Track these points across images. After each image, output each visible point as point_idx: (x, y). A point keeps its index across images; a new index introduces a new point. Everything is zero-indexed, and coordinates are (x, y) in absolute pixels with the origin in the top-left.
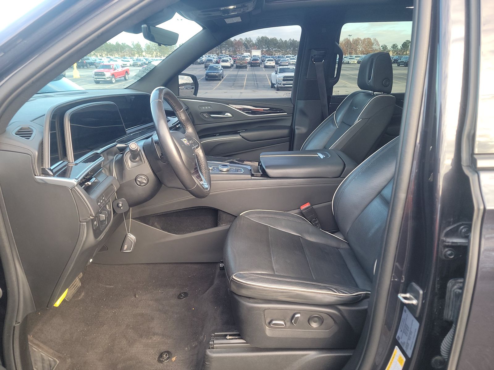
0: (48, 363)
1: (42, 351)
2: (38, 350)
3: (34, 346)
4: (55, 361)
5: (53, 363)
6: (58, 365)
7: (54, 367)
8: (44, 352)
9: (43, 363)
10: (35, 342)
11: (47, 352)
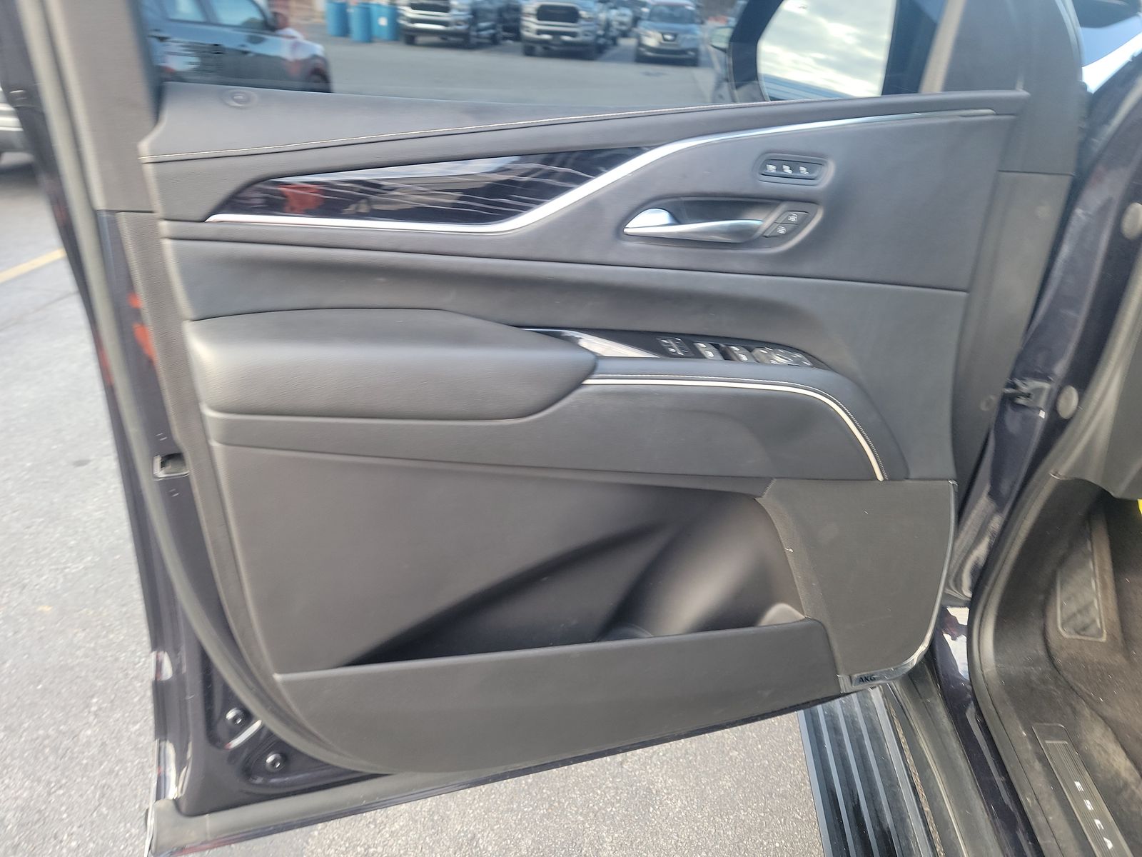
0: (1087, 621)
1: (1100, 599)
2: (1097, 590)
3: (1098, 581)
4: (1100, 633)
5: (1092, 630)
6: (1096, 642)
7: (1087, 636)
8: (1101, 604)
9: (1080, 611)
10: (1106, 577)
11: (1106, 608)
